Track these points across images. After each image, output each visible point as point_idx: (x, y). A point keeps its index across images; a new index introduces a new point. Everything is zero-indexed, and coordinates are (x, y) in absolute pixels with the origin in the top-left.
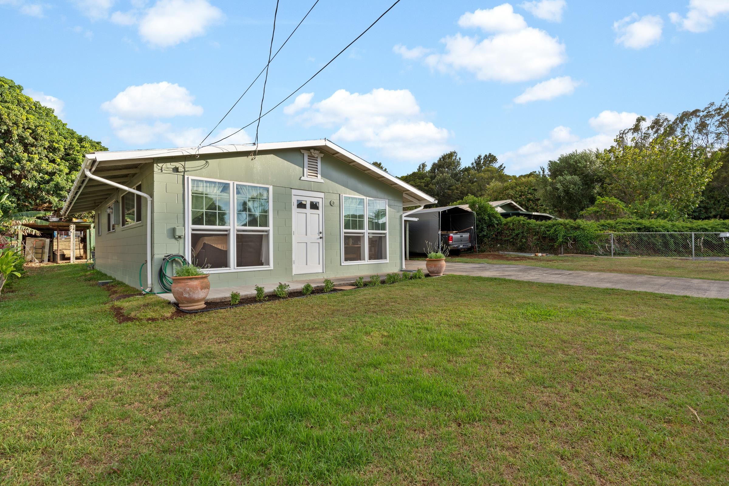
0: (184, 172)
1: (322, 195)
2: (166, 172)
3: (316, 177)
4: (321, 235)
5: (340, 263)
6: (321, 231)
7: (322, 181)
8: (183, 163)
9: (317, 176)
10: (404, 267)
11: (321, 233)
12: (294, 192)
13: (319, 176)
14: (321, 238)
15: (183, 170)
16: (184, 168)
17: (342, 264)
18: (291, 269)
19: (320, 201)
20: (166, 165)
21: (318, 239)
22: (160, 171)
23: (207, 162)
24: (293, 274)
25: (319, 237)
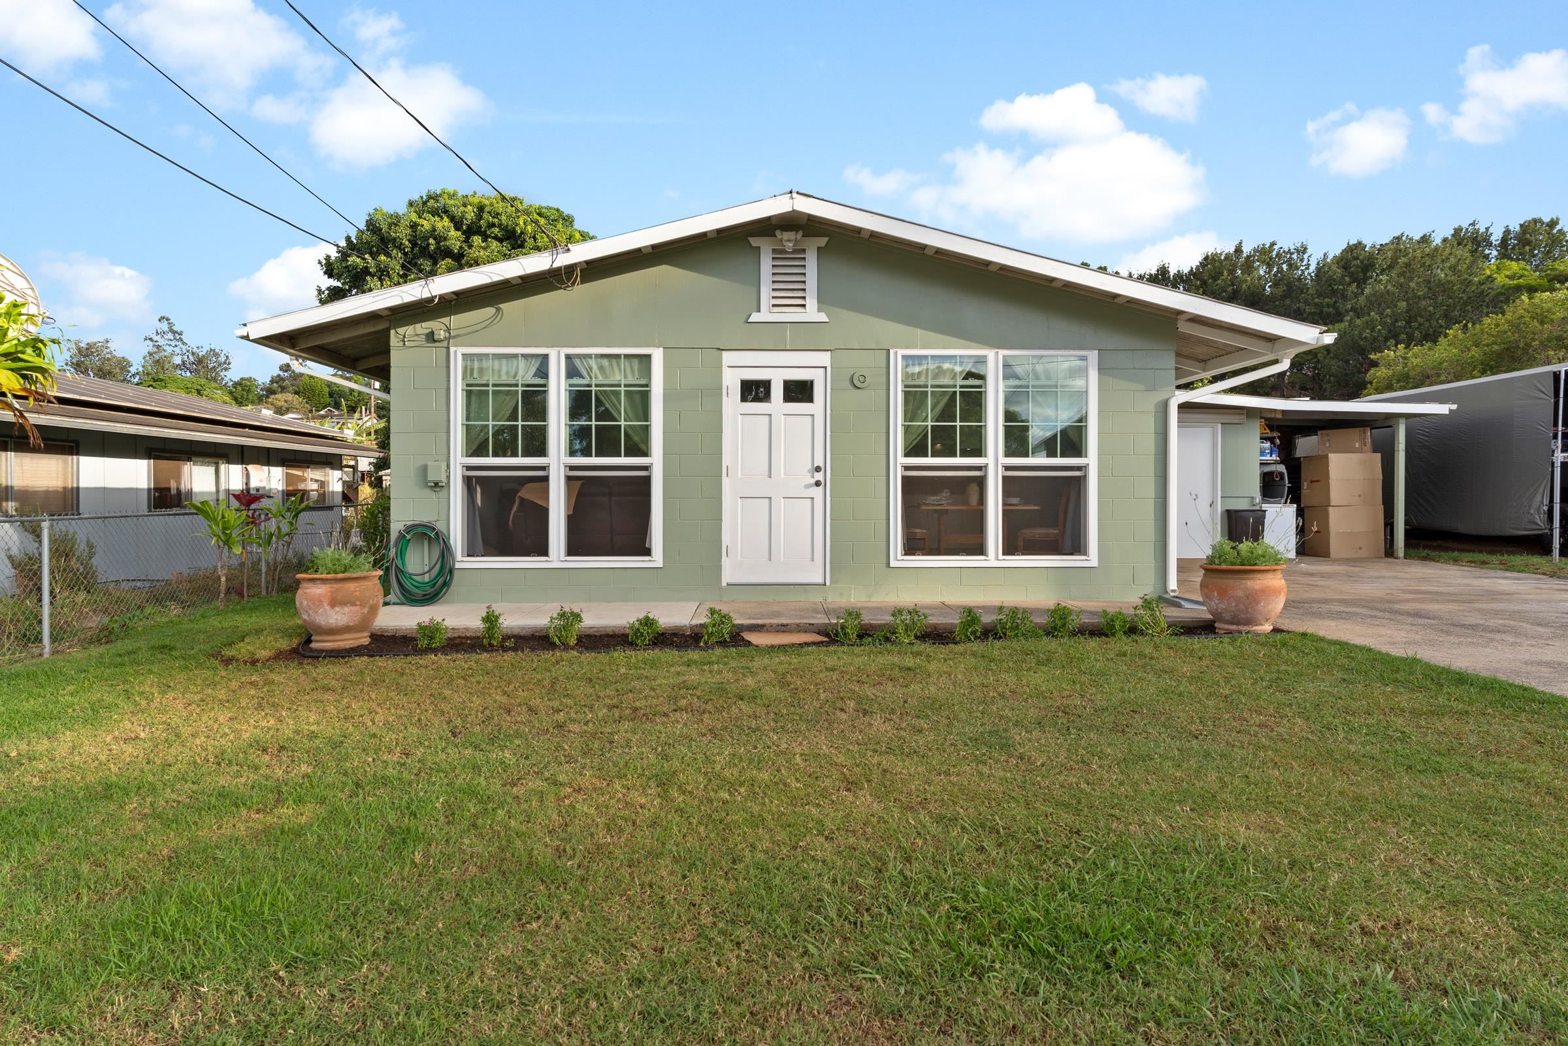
0: (448, 339)
1: (824, 358)
2: (412, 344)
3: (800, 309)
4: (819, 476)
5: (885, 561)
6: (819, 462)
7: (823, 317)
8: (446, 320)
9: (804, 306)
10: (1173, 584)
11: (818, 469)
12: (728, 358)
13: (812, 302)
14: (818, 484)
15: (447, 335)
16: (448, 330)
17: (893, 564)
18: (719, 568)
19: (816, 376)
20: (415, 328)
21: (808, 486)
22: (402, 343)
23: (498, 310)
24: (724, 584)
25: (813, 481)
